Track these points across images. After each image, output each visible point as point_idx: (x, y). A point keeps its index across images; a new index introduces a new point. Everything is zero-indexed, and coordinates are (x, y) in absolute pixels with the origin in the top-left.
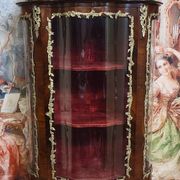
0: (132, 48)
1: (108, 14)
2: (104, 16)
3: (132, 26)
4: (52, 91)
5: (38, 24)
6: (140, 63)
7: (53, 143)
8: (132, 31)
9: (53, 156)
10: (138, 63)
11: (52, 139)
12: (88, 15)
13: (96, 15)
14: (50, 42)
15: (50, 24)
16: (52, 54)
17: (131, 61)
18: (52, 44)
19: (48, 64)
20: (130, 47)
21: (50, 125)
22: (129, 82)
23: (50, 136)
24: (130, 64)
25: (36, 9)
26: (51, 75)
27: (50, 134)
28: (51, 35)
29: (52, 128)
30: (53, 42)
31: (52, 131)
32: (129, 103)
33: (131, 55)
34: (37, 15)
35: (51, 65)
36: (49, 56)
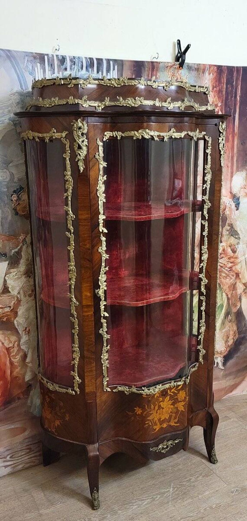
0: (209, 182)
3: (209, 151)
4: (105, 256)
5: (84, 149)
7: (106, 337)
8: (209, 158)
9: (105, 357)
10: (215, 203)
11: (104, 330)
14: (102, 179)
16: (104, 197)
17: (208, 202)
18: (105, 181)
19: (100, 213)
20: (207, 181)
21: (102, 310)
22: (205, 231)
23: (102, 327)
24: (206, 205)
25: (80, 124)
26: (103, 231)
27: (102, 324)
28: (104, 167)
29: (104, 313)
30: (106, 178)
31: (105, 318)
32: (203, 261)
33: (208, 192)
34: (83, 134)
35: (103, 215)
36: (101, 201)
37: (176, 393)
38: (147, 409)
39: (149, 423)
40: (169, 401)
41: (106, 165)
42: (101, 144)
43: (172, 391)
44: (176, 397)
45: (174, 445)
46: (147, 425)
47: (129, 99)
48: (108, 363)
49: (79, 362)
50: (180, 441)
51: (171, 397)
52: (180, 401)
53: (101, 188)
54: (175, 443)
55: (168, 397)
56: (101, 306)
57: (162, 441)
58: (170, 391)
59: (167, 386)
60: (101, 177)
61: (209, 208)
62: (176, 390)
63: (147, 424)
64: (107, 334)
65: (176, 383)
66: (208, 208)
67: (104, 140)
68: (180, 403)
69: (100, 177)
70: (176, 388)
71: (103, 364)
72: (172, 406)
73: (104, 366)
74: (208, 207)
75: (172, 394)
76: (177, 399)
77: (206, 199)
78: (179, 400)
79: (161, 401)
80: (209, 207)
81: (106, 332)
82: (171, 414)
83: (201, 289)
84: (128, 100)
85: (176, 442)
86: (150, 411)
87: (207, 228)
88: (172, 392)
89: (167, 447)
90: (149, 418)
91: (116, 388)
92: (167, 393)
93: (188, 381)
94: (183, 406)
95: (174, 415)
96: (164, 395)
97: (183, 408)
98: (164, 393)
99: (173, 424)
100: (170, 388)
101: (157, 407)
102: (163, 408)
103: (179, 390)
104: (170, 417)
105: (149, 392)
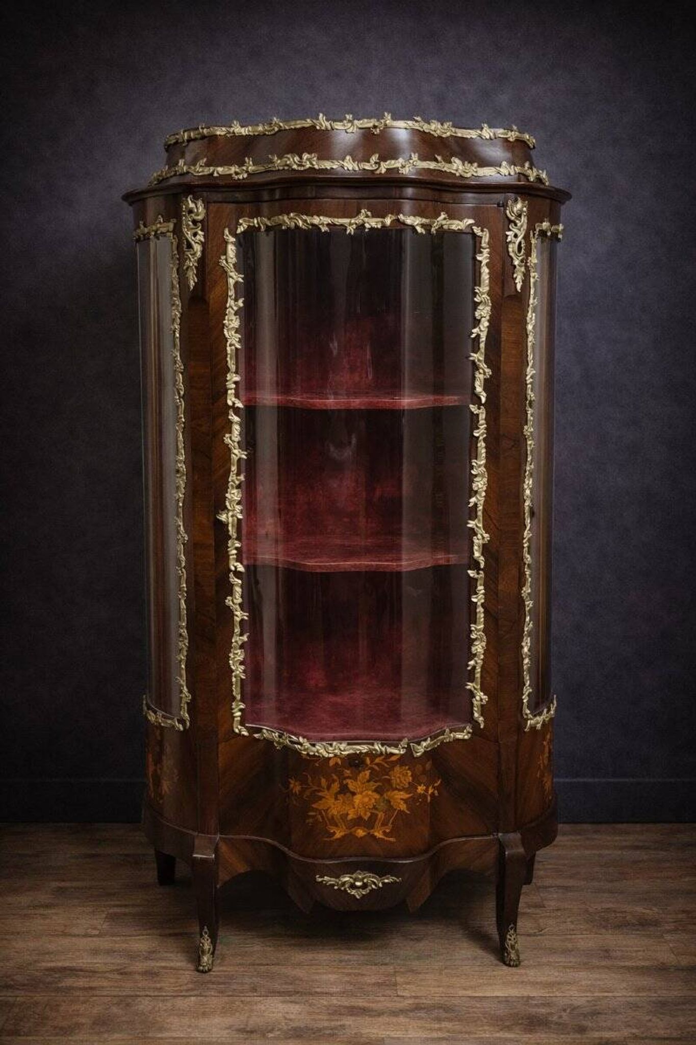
0: (485, 324)
1: (409, 220)
2: (400, 228)
3: (483, 257)
4: (238, 454)
5: (198, 248)
6: (507, 368)
7: (240, 615)
8: (485, 271)
9: (237, 656)
10: (504, 368)
11: (235, 600)
12: (350, 224)
13: (373, 223)
14: (234, 305)
15: (231, 250)
16: (237, 340)
17: (483, 365)
18: (240, 308)
19: (228, 370)
20: (479, 321)
21: (231, 557)
22: (478, 428)
23: (231, 593)
24: (480, 373)
25: (192, 205)
26: (234, 404)
27: (232, 586)
28: (237, 283)
29: (236, 564)
30: (243, 303)
31: (237, 574)
32: (476, 492)
33: (482, 345)
34: (195, 222)
35: (234, 373)
36: (231, 345)
37: (386, 768)
38: (311, 784)
39: (316, 815)
40: (368, 781)
41: (243, 279)
42: (232, 239)
43: (377, 761)
44: (387, 777)
45: (379, 887)
46: (311, 820)
47: (289, 156)
48: (244, 672)
49: (187, 656)
50: (395, 883)
51: (374, 776)
52: (396, 789)
53: (232, 322)
54: (384, 884)
55: (368, 773)
56: (229, 549)
57: (350, 868)
58: (372, 762)
59: (364, 748)
60: (233, 301)
61: (488, 379)
62: (386, 763)
63: (313, 817)
64: (241, 610)
65: (386, 749)
66: (485, 379)
67: (239, 231)
68: (396, 792)
69: (230, 302)
70: (384, 759)
71: (232, 671)
72: (377, 796)
73: (235, 677)
74: (485, 377)
75: (376, 768)
76: (389, 781)
77: (479, 360)
78: (394, 786)
79: (348, 777)
80: (489, 377)
81: (240, 605)
82: (374, 811)
83: (474, 554)
84: (287, 157)
85: (386, 881)
86: (319, 791)
87: (483, 422)
88: (377, 764)
89: (365, 886)
90: (317, 804)
91: (259, 731)
92: (363, 762)
93: (420, 750)
94: (405, 801)
95: (381, 815)
96: (357, 766)
97: (403, 807)
98: (355, 762)
99: (379, 835)
100: (371, 755)
101: (336, 787)
102: (354, 794)
103: (393, 764)
104: (373, 817)
105: (313, 751)
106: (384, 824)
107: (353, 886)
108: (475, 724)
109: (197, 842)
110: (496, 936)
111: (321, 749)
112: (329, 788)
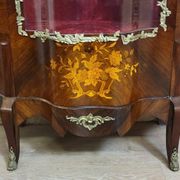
37: (107, 52)
38: (62, 63)
40: (96, 62)
43: (102, 47)
44: (107, 58)
45: (102, 123)
50: (111, 121)
52: (113, 66)
54: (105, 121)
55: (96, 56)
58: (98, 48)
63: (64, 84)
65: (107, 38)
68: (113, 68)
72: (101, 71)
75: (101, 52)
76: (109, 61)
78: (112, 64)
79: (85, 59)
82: (100, 81)
86: (67, 67)
88: (102, 50)
89: (94, 123)
90: (66, 76)
91: (33, 33)
92: (93, 49)
93: (127, 40)
94: (118, 74)
95: (104, 83)
96: (89, 52)
97: (117, 77)
98: (88, 48)
99: (103, 95)
100: (98, 43)
101: (77, 65)
102: (88, 70)
103: (111, 49)
104: (99, 85)
105: (62, 40)
106: (106, 88)
107: (87, 123)
108: (161, 29)
109: (4, 101)
110: (165, 153)
111: (68, 39)
112: (73, 65)
